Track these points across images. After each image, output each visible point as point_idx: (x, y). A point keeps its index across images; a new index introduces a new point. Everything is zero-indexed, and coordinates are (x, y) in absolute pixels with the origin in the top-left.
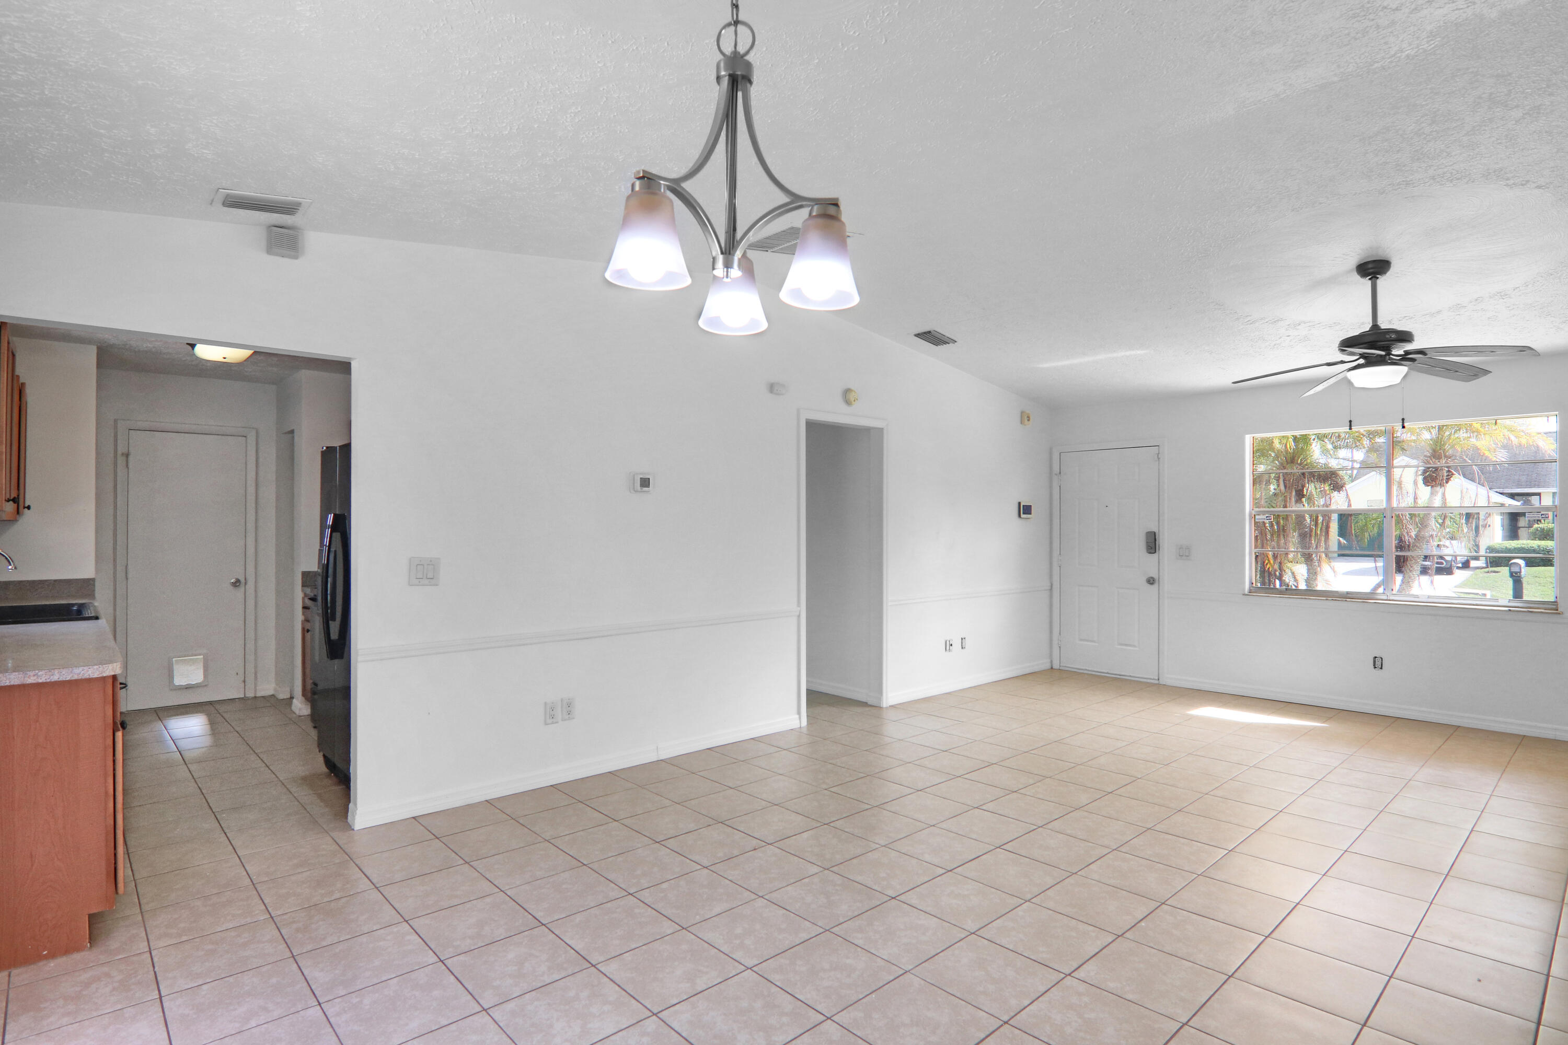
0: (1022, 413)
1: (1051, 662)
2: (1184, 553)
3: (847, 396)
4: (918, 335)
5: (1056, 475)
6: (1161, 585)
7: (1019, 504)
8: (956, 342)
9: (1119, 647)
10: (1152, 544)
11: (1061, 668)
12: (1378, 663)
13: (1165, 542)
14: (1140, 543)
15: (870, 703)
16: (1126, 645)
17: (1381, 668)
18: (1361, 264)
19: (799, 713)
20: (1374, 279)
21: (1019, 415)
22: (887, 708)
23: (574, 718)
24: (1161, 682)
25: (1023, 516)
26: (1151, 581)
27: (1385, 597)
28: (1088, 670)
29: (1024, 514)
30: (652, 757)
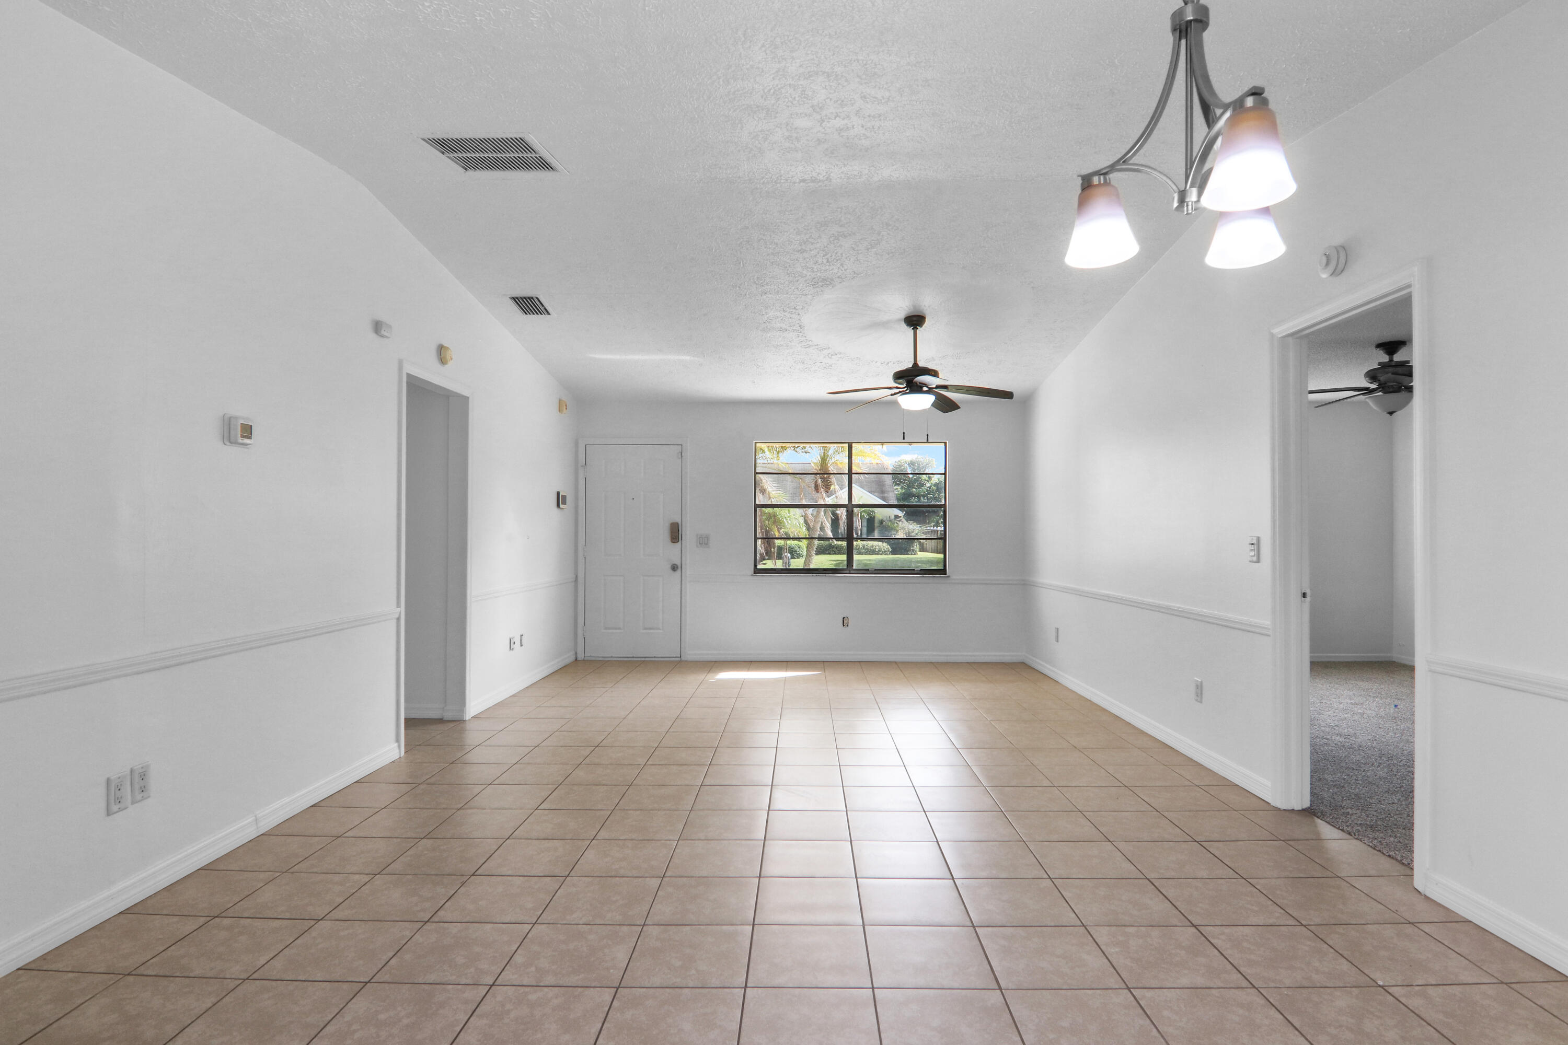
0: (560, 401)
1: (576, 653)
2: (703, 541)
3: (442, 353)
4: (514, 299)
5: (582, 466)
6: (683, 571)
7: (558, 493)
8: (549, 314)
9: (645, 631)
10: (675, 534)
11: (586, 659)
12: (845, 622)
13: (688, 533)
14: (665, 534)
15: (446, 718)
16: (650, 629)
17: (848, 626)
18: (910, 316)
19: (398, 740)
20: (915, 329)
21: (558, 402)
22: (469, 720)
23: (149, 797)
24: (683, 658)
25: (561, 506)
26: (674, 568)
27: (848, 572)
28: (614, 657)
29: (562, 504)
30: (251, 833)
